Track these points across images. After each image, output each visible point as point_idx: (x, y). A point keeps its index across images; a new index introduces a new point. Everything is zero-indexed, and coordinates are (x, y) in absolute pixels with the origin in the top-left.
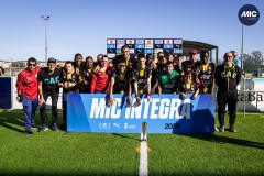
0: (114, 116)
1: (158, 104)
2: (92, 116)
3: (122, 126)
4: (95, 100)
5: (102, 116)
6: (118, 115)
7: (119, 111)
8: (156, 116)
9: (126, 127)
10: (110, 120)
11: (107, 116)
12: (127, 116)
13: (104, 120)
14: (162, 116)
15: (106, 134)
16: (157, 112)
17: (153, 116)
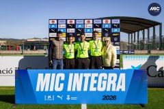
0: (57, 89)
1: (97, 78)
2: (38, 90)
3: (65, 98)
4: (40, 76)
5: (47, 90)
6: (61, 89)
7: (62, 85)
8: (95, 89)
9: (68, 99)
10: (54, 93)
11: (51, 90)
12: (69, 89)
13: (49, 93)
14: (100, 89)
15: (50, 105)
16: (96, 85)
17: (92, 89)
